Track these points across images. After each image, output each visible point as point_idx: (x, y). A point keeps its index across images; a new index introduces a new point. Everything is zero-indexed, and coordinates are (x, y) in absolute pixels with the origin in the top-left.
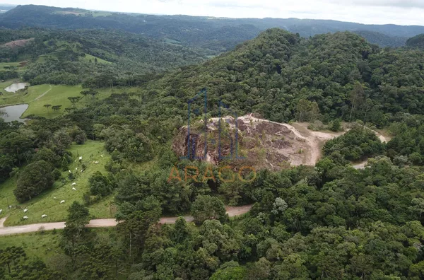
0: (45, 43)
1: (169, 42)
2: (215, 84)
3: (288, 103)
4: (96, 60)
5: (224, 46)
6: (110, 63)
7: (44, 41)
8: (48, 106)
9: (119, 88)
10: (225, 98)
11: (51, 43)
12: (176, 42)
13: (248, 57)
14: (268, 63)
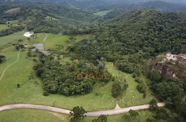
0: (27, 10)
1: (72, 6)
2: (139, 37)
4: (52, 18)
5: (98, 8)
6: (57, 19)
7: (26, 9)
9: (81, 35)
10: (146, 43)
11: (29, 11)
12: (75, 6)
13: (148, 24)
14: (157, 27)
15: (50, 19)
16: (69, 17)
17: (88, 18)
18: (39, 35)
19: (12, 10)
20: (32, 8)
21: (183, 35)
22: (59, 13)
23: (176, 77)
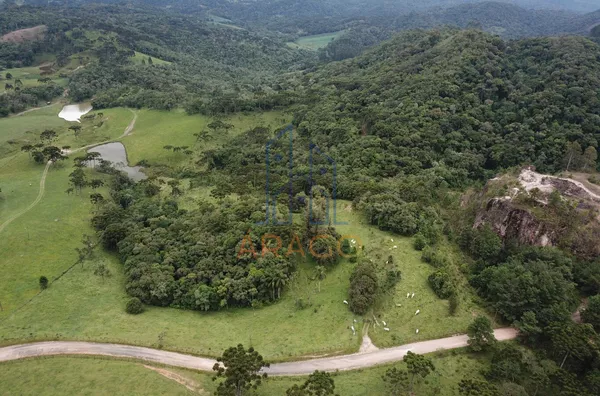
0: (68, 34)
1: (217, 20)
2: (433, 118)
3: (539, 144)
4: (150, 60)
5: (300, 27)
6: (169, 63)
7: (65, 30)
8: (169, 148)
9: (247, 115)
10: (454, 138)
11: (77, 35)
12: (226, 20)
13: (461, 76)
14: (489, 85)
15: (147, 62)
16: (206, 54)
17: (270, 57)
18: (108, 114)
19: (19, 33)
20: (84, 26)
21: (572, 110)
22: (176, 43)
23: (550, 245)
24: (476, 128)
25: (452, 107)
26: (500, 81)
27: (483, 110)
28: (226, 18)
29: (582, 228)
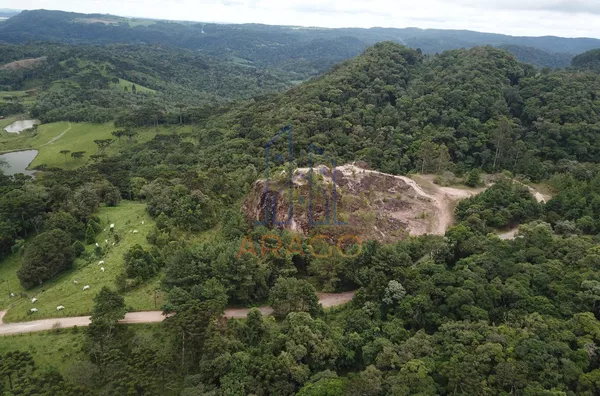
1: (238, 62)
2: (302, 121)
3: (406, 147)
4: (134, 87)
5: (315, 67)
6: (154, 91)
7: (60, 60)
9: (167, 127)
10: (317, 140)
11: (70, 64)
12: (246, 61)
13: (349, 82)
14: (378, 91)
15: (130, 89)
17: (262, 90)
19: (22, 62)
20: (80, 57)
21: (449, 114)
22: (172, 75)
23: (301, 231)
24: (348, 132)
25: (328, 111)
26: (390, 87)
27: (362, 114)
28: (247, 59)
29: (345, 215)
